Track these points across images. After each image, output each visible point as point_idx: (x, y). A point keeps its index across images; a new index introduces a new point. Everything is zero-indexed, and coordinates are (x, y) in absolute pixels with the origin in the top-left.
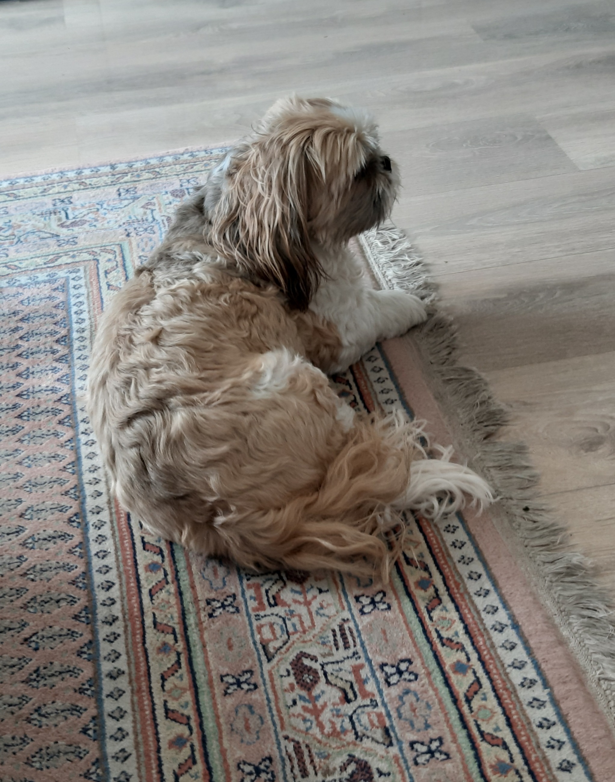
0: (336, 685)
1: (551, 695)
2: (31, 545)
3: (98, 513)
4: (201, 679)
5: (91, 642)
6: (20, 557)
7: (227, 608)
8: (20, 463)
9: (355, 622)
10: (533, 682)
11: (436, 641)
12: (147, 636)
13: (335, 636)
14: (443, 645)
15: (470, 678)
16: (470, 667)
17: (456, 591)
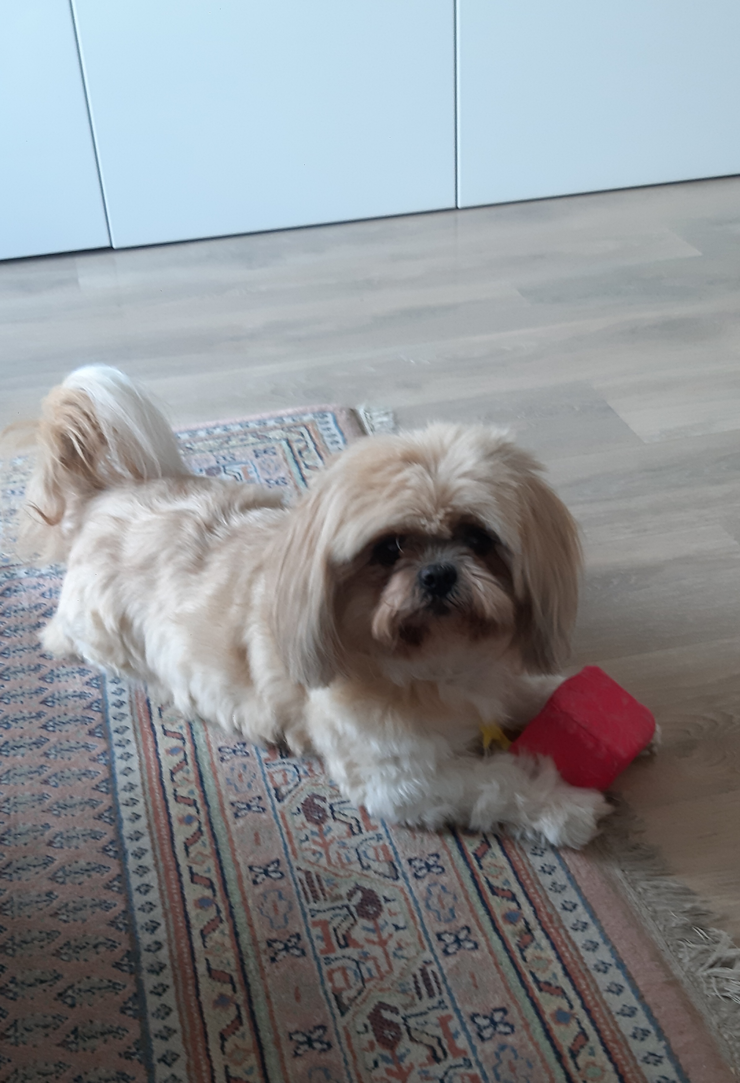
0: (421, 1042)
1: (668, 1048)
2: (61, 880)
3: (137, 839)
4: (267, 1036)
5: (135, 995)
6: (49, 894)
7: (291, 951)
8: (46, 782)
9: (438, 963)
10: (646, 1033)
11: (533, 986)
12: (201, 986)
13: (416, 982)
14: (541, 990)
15: (574, 1028)
16: (573, 1016)
17: (549, 925)
